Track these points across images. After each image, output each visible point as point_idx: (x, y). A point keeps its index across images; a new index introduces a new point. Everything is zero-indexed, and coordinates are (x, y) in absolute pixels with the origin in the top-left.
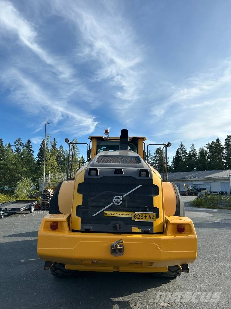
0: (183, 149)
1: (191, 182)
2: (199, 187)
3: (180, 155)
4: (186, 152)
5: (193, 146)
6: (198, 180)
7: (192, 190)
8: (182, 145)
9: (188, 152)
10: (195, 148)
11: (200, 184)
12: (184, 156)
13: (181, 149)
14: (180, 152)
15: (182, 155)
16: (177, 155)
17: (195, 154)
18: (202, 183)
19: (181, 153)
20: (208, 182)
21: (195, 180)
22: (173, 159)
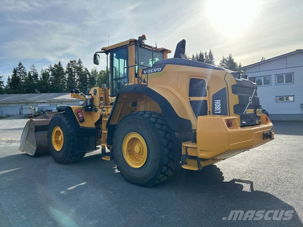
0: (22, 69)
1: (36, 104)
2: (45, 109)
3: (18, 75)
4: (26, 73)
5: (34, 66)
6: (44, 102)
7: (38, 112)
8: (20, 64)
9: (28, 73)
10: (36, 69)
11: (46, 106)
12: (23, 76)
13: (20, 68)
14: (18, 71)
15: (21, 75)
16: (15, 75)
17: (36, 76)
18: (49, 105)
19: (19, 73)
20: (55, 104)
21: (41, 102)
22: (9, 79)
